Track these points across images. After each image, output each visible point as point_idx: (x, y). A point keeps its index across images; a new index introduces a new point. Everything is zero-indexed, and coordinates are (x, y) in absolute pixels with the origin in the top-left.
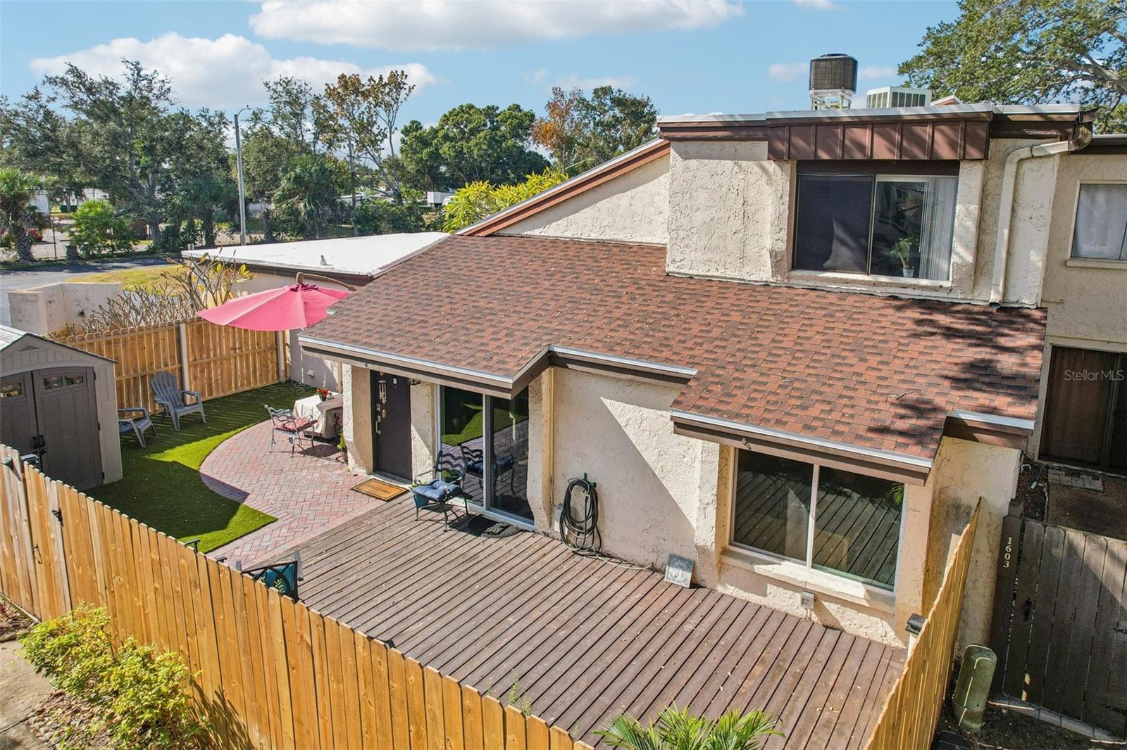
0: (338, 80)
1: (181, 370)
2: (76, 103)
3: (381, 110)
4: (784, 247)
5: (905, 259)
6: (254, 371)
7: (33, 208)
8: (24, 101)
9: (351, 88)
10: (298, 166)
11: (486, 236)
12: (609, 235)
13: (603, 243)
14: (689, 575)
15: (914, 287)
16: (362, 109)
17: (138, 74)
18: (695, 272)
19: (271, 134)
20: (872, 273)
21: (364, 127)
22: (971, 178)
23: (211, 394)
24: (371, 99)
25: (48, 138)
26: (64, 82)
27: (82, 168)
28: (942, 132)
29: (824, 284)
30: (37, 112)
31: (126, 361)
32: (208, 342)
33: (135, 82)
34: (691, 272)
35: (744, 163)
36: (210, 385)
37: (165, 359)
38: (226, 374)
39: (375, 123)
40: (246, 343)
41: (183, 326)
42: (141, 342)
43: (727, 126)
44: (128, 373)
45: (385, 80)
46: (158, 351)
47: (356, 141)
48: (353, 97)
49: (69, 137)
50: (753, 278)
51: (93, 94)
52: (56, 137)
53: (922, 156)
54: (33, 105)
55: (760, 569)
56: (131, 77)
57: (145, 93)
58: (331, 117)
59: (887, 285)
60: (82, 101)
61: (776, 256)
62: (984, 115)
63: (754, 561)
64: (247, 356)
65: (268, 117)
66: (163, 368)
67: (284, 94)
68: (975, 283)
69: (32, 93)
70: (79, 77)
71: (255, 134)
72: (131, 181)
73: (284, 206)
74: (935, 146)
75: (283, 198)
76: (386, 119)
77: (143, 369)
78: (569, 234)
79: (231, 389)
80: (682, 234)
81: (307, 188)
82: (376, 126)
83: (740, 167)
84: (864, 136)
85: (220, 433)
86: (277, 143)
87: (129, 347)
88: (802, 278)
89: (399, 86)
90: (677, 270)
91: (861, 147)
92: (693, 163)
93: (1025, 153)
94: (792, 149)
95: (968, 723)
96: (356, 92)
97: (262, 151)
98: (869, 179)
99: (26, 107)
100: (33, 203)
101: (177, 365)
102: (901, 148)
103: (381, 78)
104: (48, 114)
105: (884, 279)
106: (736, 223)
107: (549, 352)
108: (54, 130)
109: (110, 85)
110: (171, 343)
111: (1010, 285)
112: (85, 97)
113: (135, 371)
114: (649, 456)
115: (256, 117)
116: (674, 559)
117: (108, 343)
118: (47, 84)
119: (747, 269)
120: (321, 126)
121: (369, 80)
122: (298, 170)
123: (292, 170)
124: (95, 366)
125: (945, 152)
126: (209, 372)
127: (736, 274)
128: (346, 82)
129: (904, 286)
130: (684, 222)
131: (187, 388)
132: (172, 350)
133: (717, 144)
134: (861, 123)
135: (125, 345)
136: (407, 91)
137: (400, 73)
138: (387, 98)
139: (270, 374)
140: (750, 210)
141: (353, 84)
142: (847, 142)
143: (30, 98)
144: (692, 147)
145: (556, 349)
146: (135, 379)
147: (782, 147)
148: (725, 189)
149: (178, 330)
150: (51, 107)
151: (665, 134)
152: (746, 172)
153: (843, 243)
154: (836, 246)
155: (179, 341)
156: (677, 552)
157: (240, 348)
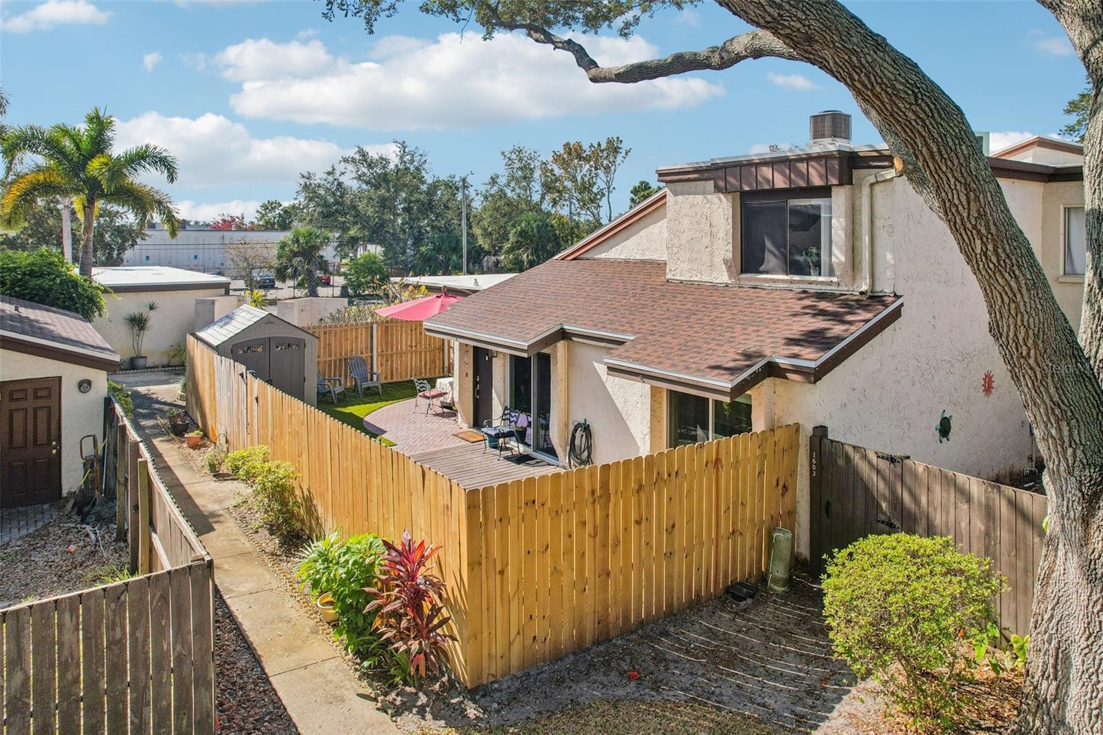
0: (563, 148)
1: (372, 357)
2: (360, 176)
3: (601, 173)
4: (731, 256)
5: (813, 262)
6: (425, 365)
7: (322, 257)
8: (325, 176)
9: (574, 154)
10: (524, 222)
11: (572, 260)
12: (647, 257)
13: (644, 262)
15: (817, 283)
16: (584, 171)
17: (404, 151)
18: (684, 279)
19: (505, 195)
20: (790, 274)
21: (585, 188)
22: (840, 197)
23: (392, 378)
24: (592, 163)
25: (337, 203)
26: (354, 160)
27: (359, 226)
28: (813, 167)
29: (761, 283)
30: (333, 183)
31: (335, 347)
32: (392, 339)
33: (401, 158)
34: (681, 278)
35: (709, 197)
36: (392, 372)
37: (361, 348)
38: (403, 364)
39: (595, 183)
40: (420, 342)
41: (375, 326)
42: (346, 334)
43: (696, 171)
44: (335, 355)
45: (604, 146)
46: (357, 343)
47: (578, 200)
48: (576, 161)
49: (352, 201)
51: (372, 168)
52: (343, 202)
53: (803, 184)
54: (331, 178)
56: (399, 154)
57: (408, 165)
58: (557, 180)
59: (799, 282)
60: (364, 174)
61: (727, 263)
62: (835, 153)
64: (421, 352)
65: (502, 181)
66: (359, 355)
67: (516, 161)
68: (854, 279)
69: (330, 170)
70: (364, 156)
71: (492, 195)
72: (393, 235)
73: (511, 256)
74: (810, 176)
75: (512, 250)
76: (605, 179)
77: (346, 354)
78: (623, 257)
79: (407, 377)
80: (675, 250)
81: (531, 241)
82: (596, 187)
83: (707, 199)
84: (767, 172)
85: (387, 401)
86: (509, 204)
87: (338, 336)
88: (748, 279)
89: (616, 150)
90: (673, 278)
91: (767, 181)
92: (680, 198)
93: (872, 179)
94: (728, 186)
95: (772, 586)
96: (580, 157)
97: (497, 209)
98: (782, 204)
99: (325, 180)
100: (321, 253)
101: (370, 354)
102: (790, 179)
103: (599, 145)
104: (340, 184)
105: (797, 278)
106: (706, 241)
107: (562, 329)
108: (341, 197)
109: (384, 161)
110: (366, 337)
111: (876, 279)
112: (366, 170)
113: (341, 355)
115: (494, 181)
117: (325, 333)
118: (342, 163)
119: (714, 275)
120: (548, 187)
121: (590, 147)
122: (523, 225)
123: (519, 225)
124: (306, 338)
125: (817, 181)
126: (392, 361)
127: (708, 279)
128: (570, 149)
129: (811, 283)
130: (676, 241)
131: (375, 370)
132: (366, 342)
133: (693, 184)
134: (765, 163)
135: (335, 336)
136: (623, 154)
137: (615, 139)
138: (605, 162)
139: (437, 369)
140: (713, 230)
141: (576, 150)
142: (759, 177)
143: (329, 173)
144: (679, 186)
145: (565, 327)
146: (340, 360)
147: (722, 184)
148: (699, 216)
149: (372, 328)
150: (342, 179)
151: (661, 178)
152: (712, 203)
153: (771, 252)
154: (767, 254)
155: (372, 337)
157: (416, 346)
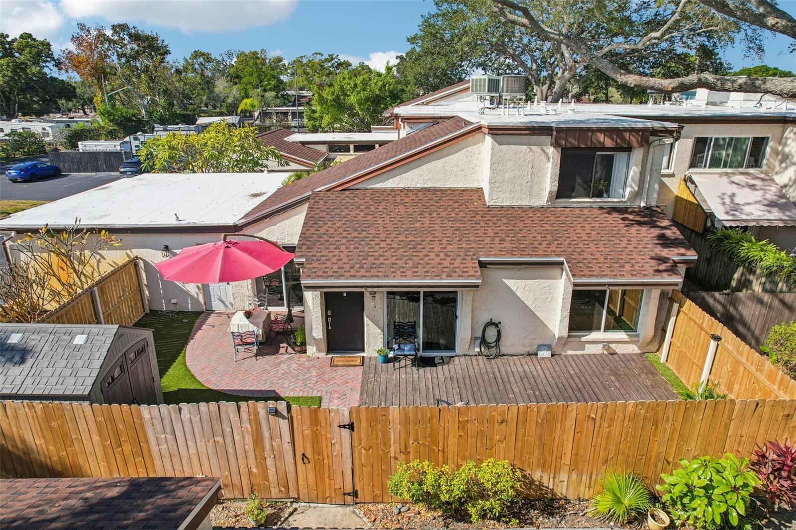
4: (557, 189)
5: (604, 190)
6: (132, 311)
11: (340, 191)
14: (550, 352)
15: (610, 202)
20: (592, 197)
22: (637, 155)
29: (571, 204)
32: (107, 297)
34: (502, 204)
35: (533, 147)
37: (88, 318)
38: (119, 318)
40: (125, 291)
41: (96, 290)
42: (74, 310)
50: (536, 205)
55: (583, 339)
59: (598, 202)
61: (552, 193)
63: (580, 337)
64: (127, 300)
68: (637, 198)
78: (402, 186)
80: (497, 185)
83: (531, 149)
87: (68, 317)
88: (560, 202)
90: (494, 204)
91: (600, 142)
92: (505, 147)
93: (657, 142)
98: (592, 154)
101: (96, 321)
102: (616, 142)
105: (597, 200)
106: (528, 178)
107: (479, 261)
110: (89, 305)
114: (528, 303)
116: (541, 347)
119: (533, 201)
124: (146, 336)
126: (111, 320)
127: (527, 204)
130: (499, 178)
132: (90, 310)
133: (519, 137)
135: (66, 316)
139: (139, 310)
140: (535, 171)
142: (593, 140)
144: (506, 138)
145: (481, 259)
148: (522, 160)
149: (92, 293)
152: (534, 152)
153: (580, 185)
154: (577, 187)
155: (93, 302)
156: (541, 343)
157: (123, 296)
